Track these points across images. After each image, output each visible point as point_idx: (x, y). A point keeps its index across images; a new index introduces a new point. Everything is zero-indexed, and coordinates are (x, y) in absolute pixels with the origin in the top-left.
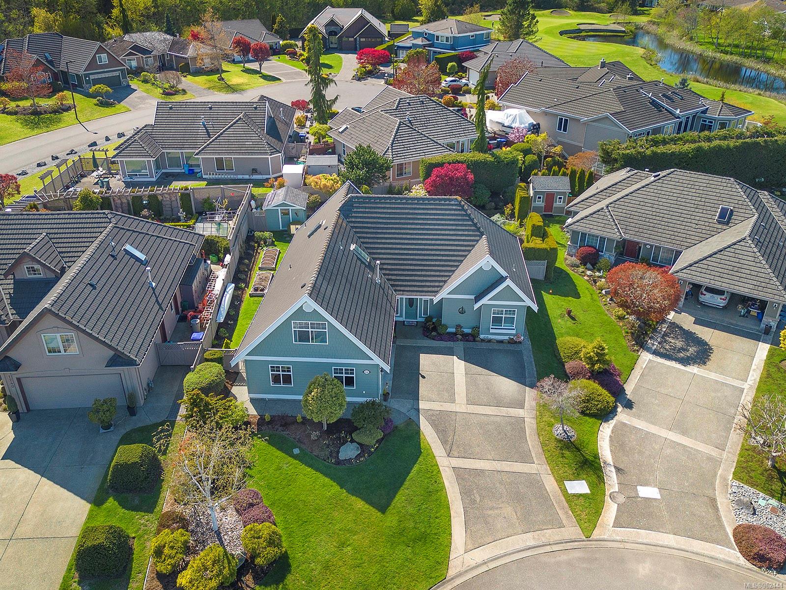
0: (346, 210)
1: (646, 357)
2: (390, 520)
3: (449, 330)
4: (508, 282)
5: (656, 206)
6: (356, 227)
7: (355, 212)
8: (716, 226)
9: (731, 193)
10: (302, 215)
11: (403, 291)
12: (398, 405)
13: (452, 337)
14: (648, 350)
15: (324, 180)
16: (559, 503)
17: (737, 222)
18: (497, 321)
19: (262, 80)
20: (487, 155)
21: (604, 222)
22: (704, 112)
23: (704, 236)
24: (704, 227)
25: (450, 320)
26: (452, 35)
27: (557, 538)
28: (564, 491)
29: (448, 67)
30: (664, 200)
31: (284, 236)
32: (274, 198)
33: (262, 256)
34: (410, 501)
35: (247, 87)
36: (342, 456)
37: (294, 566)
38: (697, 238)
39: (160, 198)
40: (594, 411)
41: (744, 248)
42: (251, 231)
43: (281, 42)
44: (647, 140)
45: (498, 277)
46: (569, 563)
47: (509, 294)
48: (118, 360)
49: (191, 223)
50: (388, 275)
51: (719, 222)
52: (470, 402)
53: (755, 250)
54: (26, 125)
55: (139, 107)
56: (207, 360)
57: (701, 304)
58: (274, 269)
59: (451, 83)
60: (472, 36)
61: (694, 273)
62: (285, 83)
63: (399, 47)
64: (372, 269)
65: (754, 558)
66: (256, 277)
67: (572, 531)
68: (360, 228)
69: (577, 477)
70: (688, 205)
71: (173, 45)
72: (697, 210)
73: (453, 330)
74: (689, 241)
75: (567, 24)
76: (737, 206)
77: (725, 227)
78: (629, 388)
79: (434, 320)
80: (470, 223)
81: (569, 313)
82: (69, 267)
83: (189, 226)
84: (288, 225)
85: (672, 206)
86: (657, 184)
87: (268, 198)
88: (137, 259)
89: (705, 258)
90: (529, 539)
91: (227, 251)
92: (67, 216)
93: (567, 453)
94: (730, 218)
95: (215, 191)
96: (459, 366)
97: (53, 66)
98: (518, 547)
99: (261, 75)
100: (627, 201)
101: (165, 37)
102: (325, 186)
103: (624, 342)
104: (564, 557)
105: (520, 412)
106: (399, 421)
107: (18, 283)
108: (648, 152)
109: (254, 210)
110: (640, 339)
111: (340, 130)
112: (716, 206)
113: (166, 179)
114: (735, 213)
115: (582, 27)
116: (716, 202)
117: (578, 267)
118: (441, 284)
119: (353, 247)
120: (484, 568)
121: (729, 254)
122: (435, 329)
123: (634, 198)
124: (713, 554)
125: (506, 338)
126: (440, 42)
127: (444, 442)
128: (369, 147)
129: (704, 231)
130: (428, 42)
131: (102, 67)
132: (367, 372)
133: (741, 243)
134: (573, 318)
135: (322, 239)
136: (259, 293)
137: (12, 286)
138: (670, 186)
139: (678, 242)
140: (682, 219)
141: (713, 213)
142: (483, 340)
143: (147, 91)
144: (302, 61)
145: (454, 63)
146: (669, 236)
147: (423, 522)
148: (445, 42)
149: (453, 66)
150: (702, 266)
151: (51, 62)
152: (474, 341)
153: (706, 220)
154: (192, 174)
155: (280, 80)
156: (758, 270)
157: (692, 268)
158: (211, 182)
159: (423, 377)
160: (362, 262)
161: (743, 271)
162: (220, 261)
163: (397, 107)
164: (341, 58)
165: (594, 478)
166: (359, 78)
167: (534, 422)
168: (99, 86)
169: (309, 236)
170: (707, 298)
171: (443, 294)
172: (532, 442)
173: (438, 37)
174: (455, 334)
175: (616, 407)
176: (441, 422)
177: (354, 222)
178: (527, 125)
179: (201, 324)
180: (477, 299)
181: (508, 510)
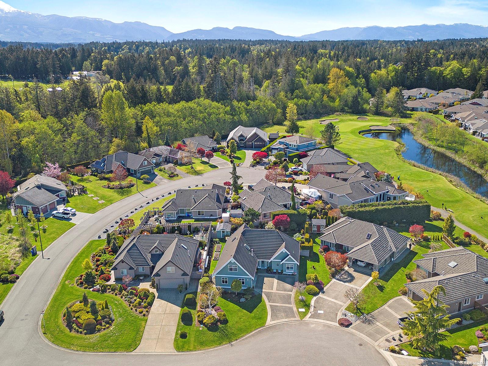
0: (243, 233)
1: (334, 280)
2: (252, 315)
3: (274, 271)
4: (290, 256)
5: (348, 232)
6: (246, 239)
7: (246, 234)
8: (365, 239)
9: (372, 229)
10: (229, 233)
11: (260, 258)
12: (257, 290)
13: (275, 273)
14: (335, 279)
15: (237, 220)
16: (296, 313)
17: (372, 238)
18: (288, 268)
19: (210, 168)
20: (295, 211)
21: (331, 237)
22: (387, 192)
23: (362, 243)
24: (362, 240)
25: (274, 268)
26: (297, 144)
27: (294, 320)
28: (298, 311)
29: (294, 160)
30: (351, 230)
31: (223, 240)
32: (219, 226)
33: (216, 247)
34: (258, 311)
35: (204, 172)
36: (241, 301)
37: (229, 322)
38: (359, 244)
39: (181, 227)
40: (312, 293)
41: (369, 247)
42: (211, 238)
43: (217, 146)
44: (358, 205)
45: (287, 255)
46: (295, 324)
47: (290, 260)
48: (185, 274)
49: (192, 235)
50: (256, 253)
51: (367, 238)
52: (277, 290)
53: (371, 248)
54: (119, 194)
55: (160, 183)
56: (204, 276)
57: (358, 265)
58: (220, 252)
59: (294, 170)
60: (307, 144)
61: (353, 255)
62: (220, 169)
63: (272, 148)
64: (251, 252)
65: (341, 324)
66: (214, 254)
67: (298, 318)
68: (247, 239)
69: (302, 308)
70: (358, 232)
71: (171, 152)
72: (361, 234)
73: (276, 271)
74: (357, 244)
75: (364, 127)
76: (373, 233)
77: (368, 240)
78: (325, 289)
79: (270, 268)
80: (280, 238)
81: (313, 267)
82: (165, 250)
83: (191, 237)
84: (224, 237)
85: (353, 232)
86: (350, 225)
87: (218, 227)
88: (185, 248)
89: (357, 250)
90: (287, 320)
91: (206, 246)
92: (164, 236)
93: (301, 303)
94: (370, 237)
95: (198, 224)
96: (276, 281)
97: (125, 166)
98: (283, 321)
99: (209, 165)
100: (339, 230)
101: (167, 148)
102: (237, 222)
103: (328, 276)
104: (294, 323)
105: (291, 293)
106: (256, 294)
107: (152, 255)
108: (357, 210)
109: (212, 231)
110: (333, 276)
111: (243, 199)
112: (367, 233)
113: (180, 219)
114: (372, 235)
115: (372, 128)
116: (367, 231)
117: (322, 252)
118: (271, 256)
119: (245, 245)
120: (274, 324)
121: (364, 249)
122: (270, 271)
123: (341, 229)
124: (331, 324)
125: (291, 273)
126: (291, 147)
127: (268, 299)
128: (253, 209)
129: (362, 241)
130: (286, 147)
131: (145, 166)
132: (248, 280)
133: (368, 246)
134: (315, 269)
135: (236, 242)
136: (216, 259)
137: (150, 256)
138: (353, 226)
139: (353, 245)
140: (356, 237)
141: (365, 235)
142: (284, 274)
143: (162, 175)
144: (227, 156)
145: (297, 159)
146: (351, 243)
147: (260, 315)
148: (293, 147)
149: (296, 160)
150: (355, 253)
151: (123, 164)
152: (281, 274)
153: (363, 237)
154: (188, 217)
155: (217, 167)
156: (371, 254)
157: (353, 253)
158: (197, 220)
159: (265, 284)
160: (248, 249)
161: (367, 254)
162: (203, 249)
163: (265, 190)
164: (245, 153)
165: (307, 308)
166: (253, 166)
167: (294, 295)
168: (145, 175)
169: (232, 241)
170: (359, 263)
171: (272, 259)
172: (292, 300)
173: (290, 145)
174: (276, 272)
175: (320, 293)
176: (268, 295)
177: (246, 237)
178: (317, 196)
179: (201, 267)
180: (282, 261)
181: (283, 314)
